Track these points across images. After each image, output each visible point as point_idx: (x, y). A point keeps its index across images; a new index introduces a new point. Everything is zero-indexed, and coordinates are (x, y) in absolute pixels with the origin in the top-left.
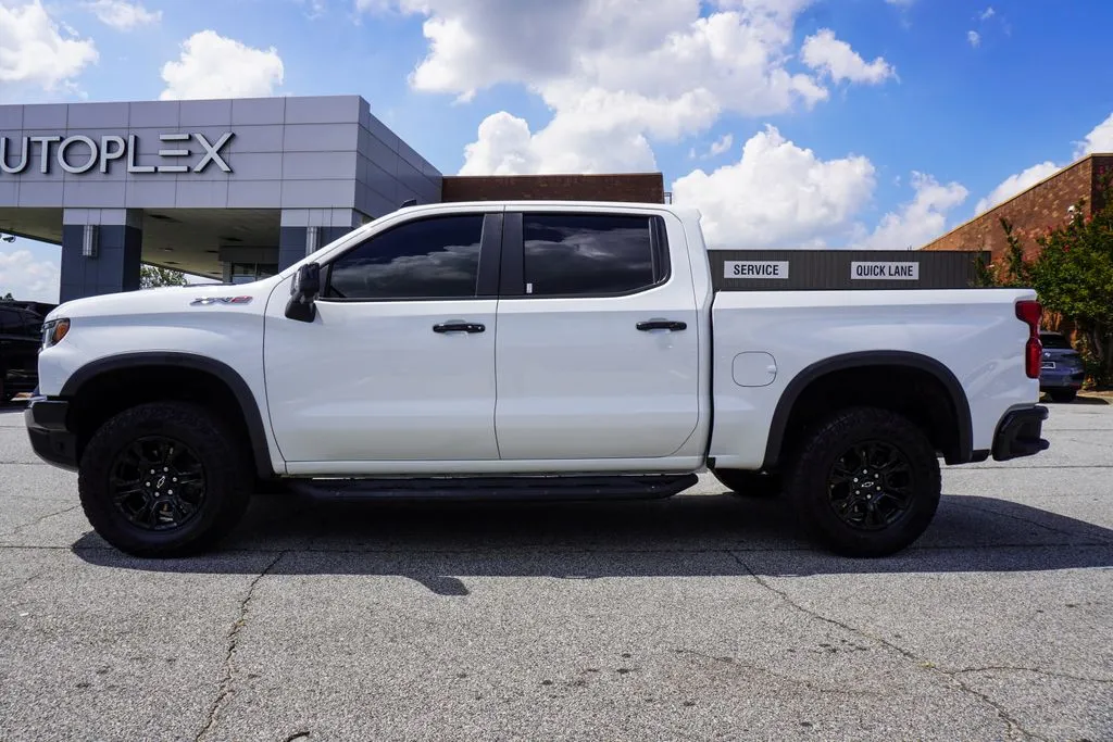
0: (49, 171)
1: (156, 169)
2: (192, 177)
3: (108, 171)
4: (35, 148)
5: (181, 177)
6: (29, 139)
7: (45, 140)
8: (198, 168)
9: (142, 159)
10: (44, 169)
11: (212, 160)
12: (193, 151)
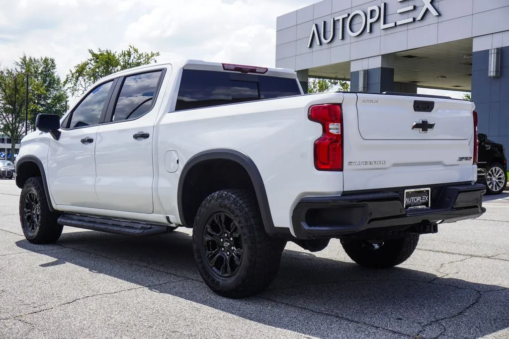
0: (343, 38)
1: (396, 23)
2: (417, 24)
3: (371, 31)
4: (337, 24)
5: (410, 26)
6: (334, 19)
7: (341, 18)
8: (419, 18)
9: (389, 18)
10: (341, 38)
11: (427, 10)
12: (417, 5)
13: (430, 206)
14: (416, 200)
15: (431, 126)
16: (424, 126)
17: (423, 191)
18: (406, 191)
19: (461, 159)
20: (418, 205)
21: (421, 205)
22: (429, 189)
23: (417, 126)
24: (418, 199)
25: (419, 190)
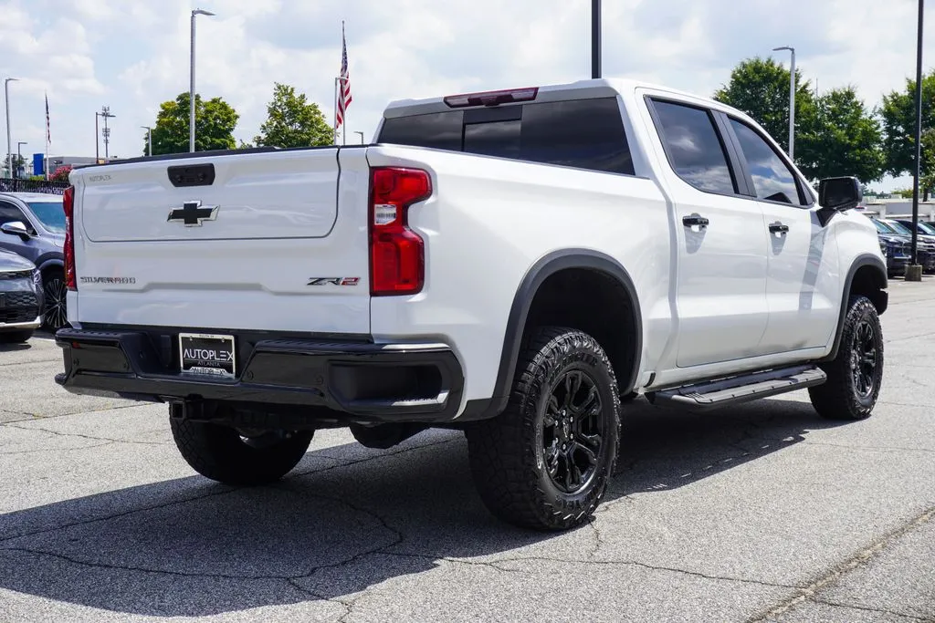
13: (234, 371)
14: (205, 355)
15: (207, 213)
16: (190, 214)
17: (220, 340)
18: (181, 335)
19: (318, 281)
20: (211, 367)
21: (218, 367)
22: (231, 337)
23: (175, 215)
24: (211, 354)
25: (209, 336)
